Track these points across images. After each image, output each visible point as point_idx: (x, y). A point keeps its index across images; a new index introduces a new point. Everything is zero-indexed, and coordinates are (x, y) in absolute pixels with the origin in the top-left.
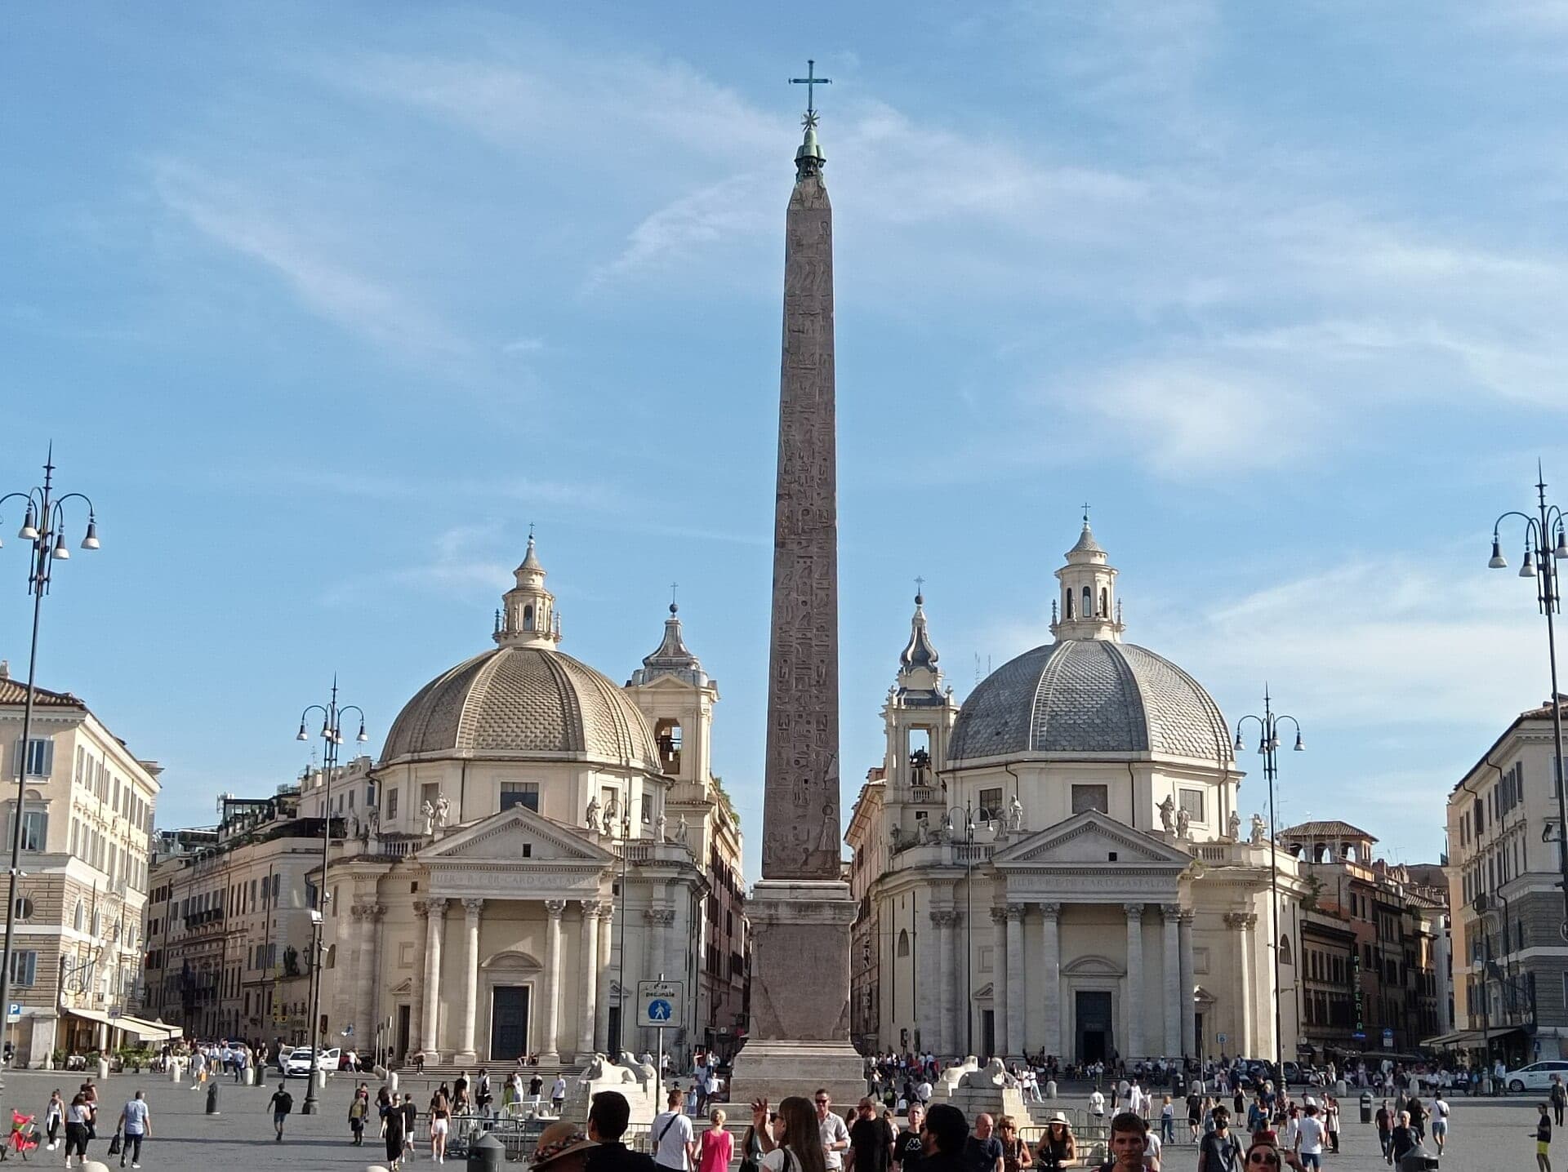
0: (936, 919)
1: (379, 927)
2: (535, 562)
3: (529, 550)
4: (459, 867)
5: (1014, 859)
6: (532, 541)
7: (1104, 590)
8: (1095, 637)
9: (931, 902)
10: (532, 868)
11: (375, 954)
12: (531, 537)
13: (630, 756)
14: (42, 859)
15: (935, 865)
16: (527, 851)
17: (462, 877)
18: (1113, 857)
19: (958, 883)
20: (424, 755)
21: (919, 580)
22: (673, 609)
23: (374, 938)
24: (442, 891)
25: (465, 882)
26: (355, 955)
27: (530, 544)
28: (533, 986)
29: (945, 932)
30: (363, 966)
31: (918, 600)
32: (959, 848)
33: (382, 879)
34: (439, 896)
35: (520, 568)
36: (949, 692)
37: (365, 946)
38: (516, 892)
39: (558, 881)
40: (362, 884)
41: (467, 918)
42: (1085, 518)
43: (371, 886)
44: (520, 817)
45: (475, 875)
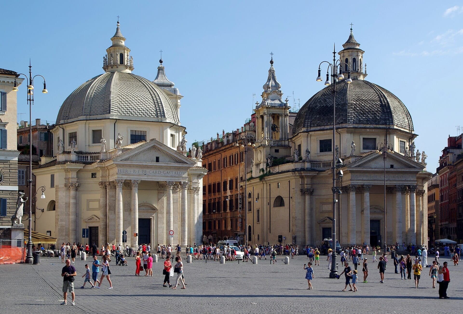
0: (303, 192)
1: (78, 193)
2: (120, 34)
3: (117, 29)
4: (130, 166)
5: (355, 167)
6: (119, 24)
7: (360, 59)
8: (358, 79)
9: (301, 185)
10: (161, 167)
11: (77, 204)
12: (118, 23)
13: (178, 121)
14: (5, 153)
15: (303, 169)
16: (157, 160)
17: (131, 171)
18: (392, 166)
19: (313, 177)
20: (92, 117)
21: (272, 54)
22: (161, 62)
23: (76, 198)
24: (123, 176)
25: (132, 173)
26: (68, 205)
27: (118, 25)
28: (153, 218)
29: (307, 197)
30: (72, 209)
31: (272, 62)
32: (312, 163)
33: (79, 171)
34: (122, 179)
35: (114, 36)
36: (287, 101)
37: (72, 201)
38: (154, 178)
39: (171, 173)
40: (68, 174)
41: (133, 188)
42: (351, 29)
43: (74, 175)
44: (156, 145)
45: (137, 170)
